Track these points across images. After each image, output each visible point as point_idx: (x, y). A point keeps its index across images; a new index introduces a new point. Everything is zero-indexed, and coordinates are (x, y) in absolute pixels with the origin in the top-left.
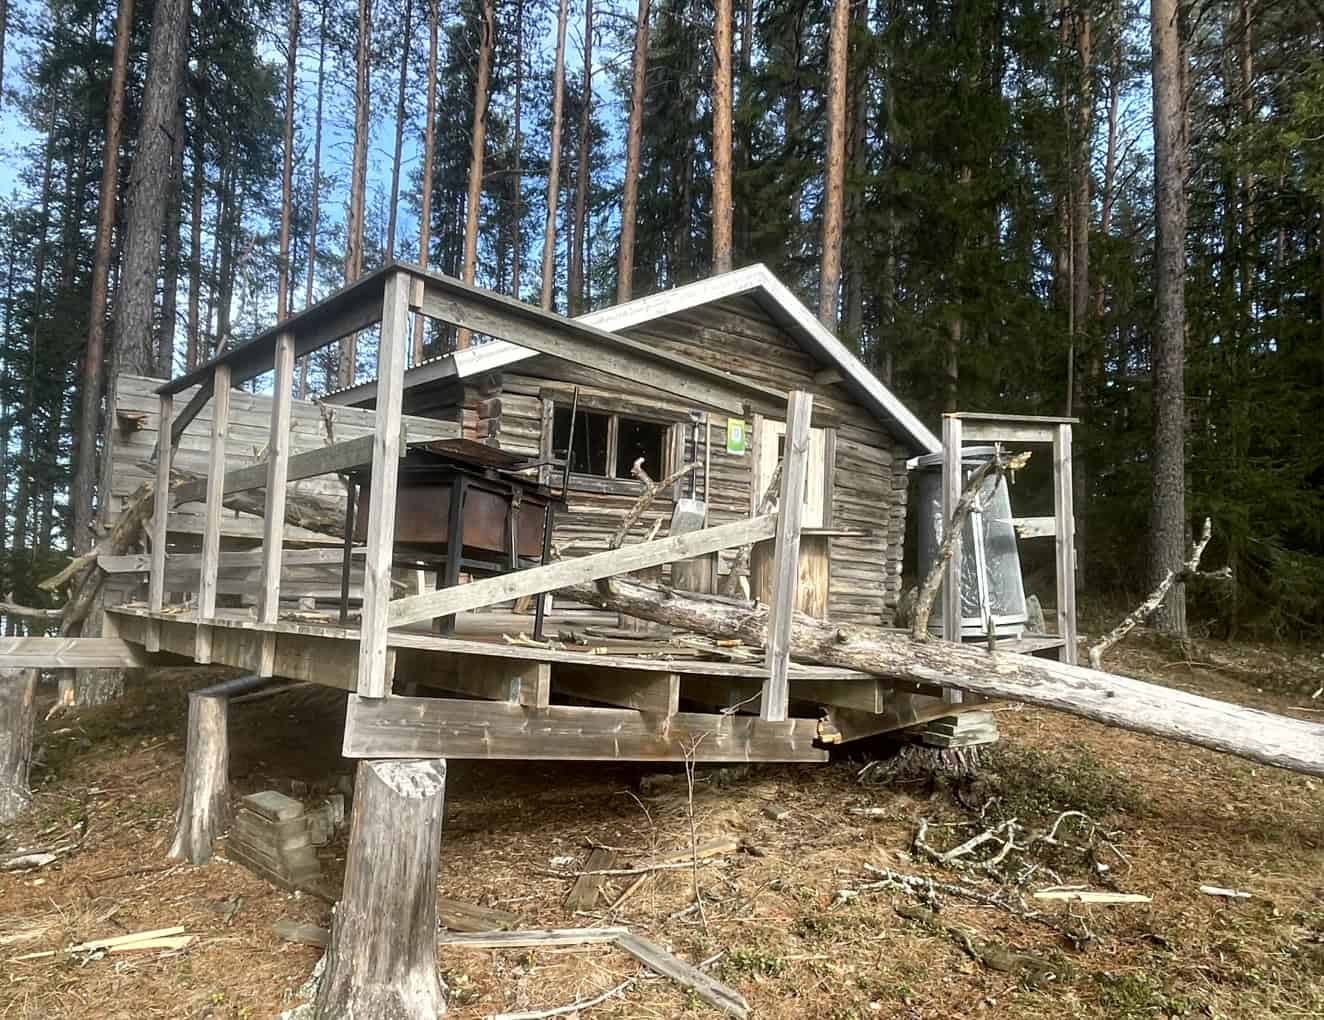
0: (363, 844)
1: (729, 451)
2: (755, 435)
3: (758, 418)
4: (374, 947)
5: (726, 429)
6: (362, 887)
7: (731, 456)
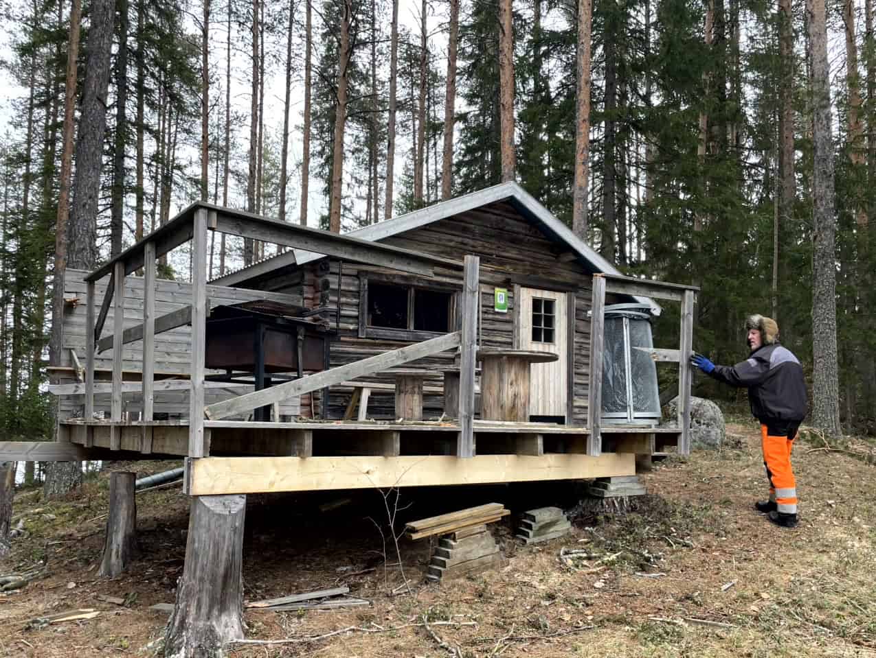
0: (193, 541)
1: (497, 310)
2: (516, 298)
3: (516, 287)
4: (199, 601)
5: (494, 295)
6: (193, 566)
7: (498, 313)
